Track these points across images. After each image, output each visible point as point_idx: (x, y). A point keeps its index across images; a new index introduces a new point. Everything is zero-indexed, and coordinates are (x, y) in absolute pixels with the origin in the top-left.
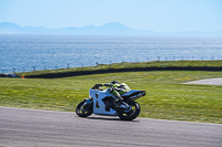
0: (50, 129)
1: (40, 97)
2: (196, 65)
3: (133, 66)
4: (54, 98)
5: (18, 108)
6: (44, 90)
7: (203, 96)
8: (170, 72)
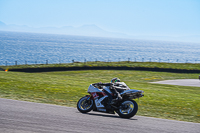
1: (20, 89)
2: (162, 66)
3: (105, 65)
6: (24, 82)
7: (166, 95)
8: (139, 72)
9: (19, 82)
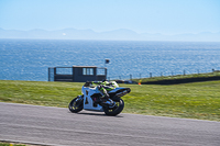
0: (167, 136)
1: (157, 103)
4: (171, 103)
5: (135, 114)
6: (161, 96)
9: (157, 96)
